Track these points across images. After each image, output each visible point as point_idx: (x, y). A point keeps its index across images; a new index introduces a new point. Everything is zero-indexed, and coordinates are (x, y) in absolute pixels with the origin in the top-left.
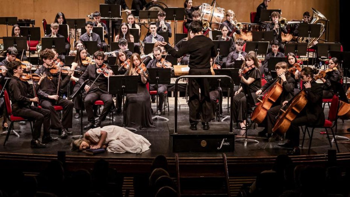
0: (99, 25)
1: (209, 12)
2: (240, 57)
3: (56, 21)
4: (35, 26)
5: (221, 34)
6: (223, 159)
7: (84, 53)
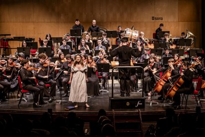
0: (70, 40)
1: (130, 33)
2: (148, 57)
3: (46, 39)
4: (35, 41)
6: (139, 112)
7: (62, 56)
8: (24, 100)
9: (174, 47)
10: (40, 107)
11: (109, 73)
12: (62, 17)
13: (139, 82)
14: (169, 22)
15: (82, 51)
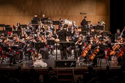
0: (31, 27)
1: (67, 22)
2: (77, 36)
3: (17, 25)
4: (10, 27)
5: (71, 29)
6: (72, 69)
7: (26, 35)
8: (4, 62)
9: (93, 30)
10: (14, 65)
11: (54, 46)
12: (27, 13)
13: (73, 51)
14: (90, 16)
15: (38, 33)
